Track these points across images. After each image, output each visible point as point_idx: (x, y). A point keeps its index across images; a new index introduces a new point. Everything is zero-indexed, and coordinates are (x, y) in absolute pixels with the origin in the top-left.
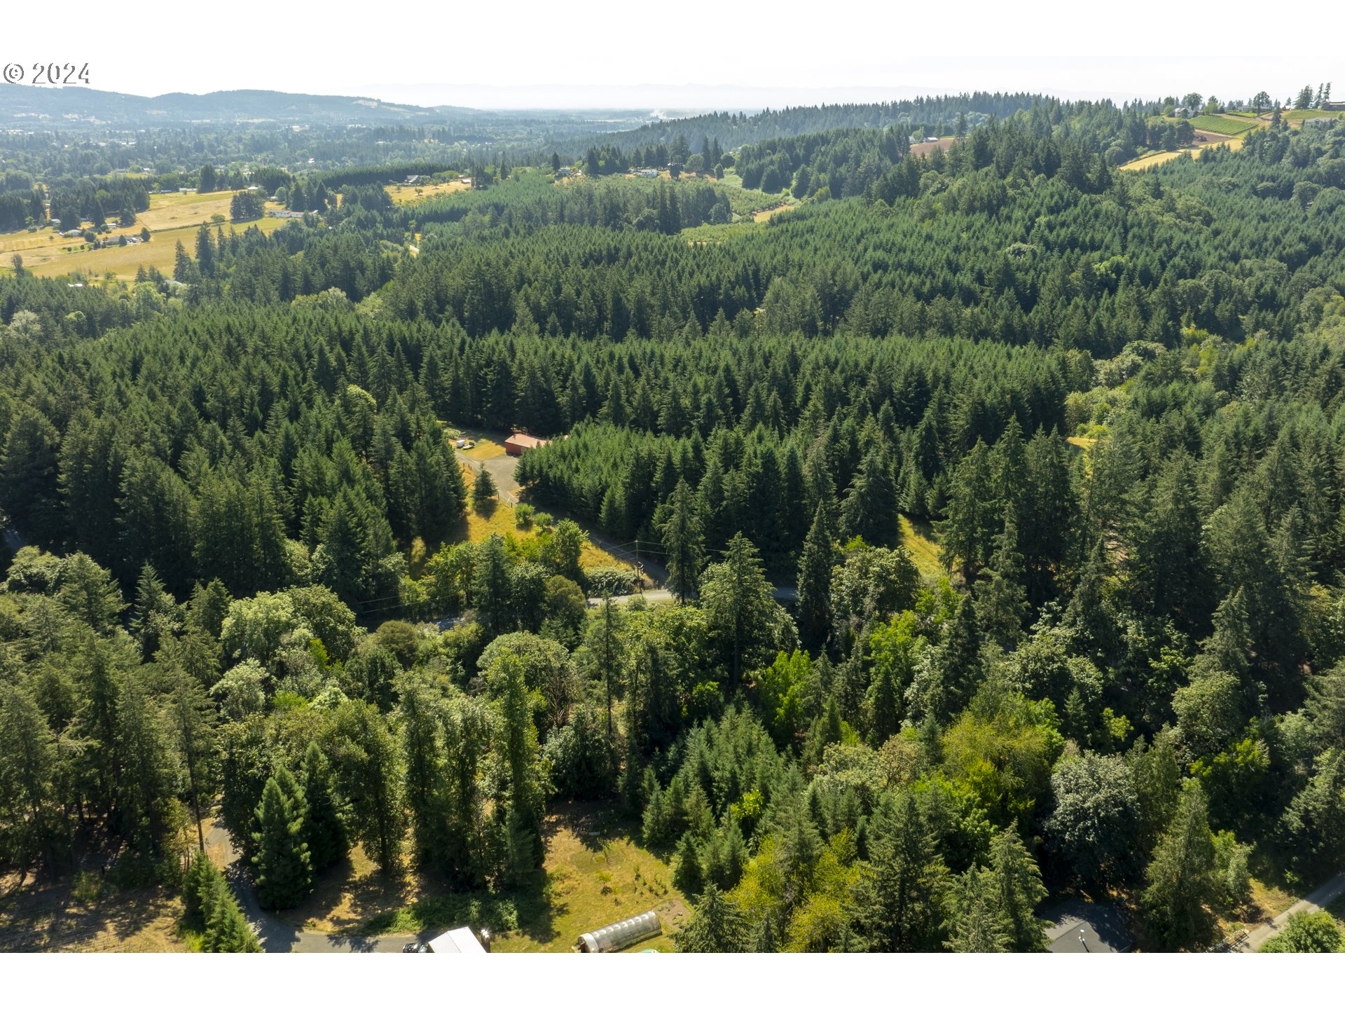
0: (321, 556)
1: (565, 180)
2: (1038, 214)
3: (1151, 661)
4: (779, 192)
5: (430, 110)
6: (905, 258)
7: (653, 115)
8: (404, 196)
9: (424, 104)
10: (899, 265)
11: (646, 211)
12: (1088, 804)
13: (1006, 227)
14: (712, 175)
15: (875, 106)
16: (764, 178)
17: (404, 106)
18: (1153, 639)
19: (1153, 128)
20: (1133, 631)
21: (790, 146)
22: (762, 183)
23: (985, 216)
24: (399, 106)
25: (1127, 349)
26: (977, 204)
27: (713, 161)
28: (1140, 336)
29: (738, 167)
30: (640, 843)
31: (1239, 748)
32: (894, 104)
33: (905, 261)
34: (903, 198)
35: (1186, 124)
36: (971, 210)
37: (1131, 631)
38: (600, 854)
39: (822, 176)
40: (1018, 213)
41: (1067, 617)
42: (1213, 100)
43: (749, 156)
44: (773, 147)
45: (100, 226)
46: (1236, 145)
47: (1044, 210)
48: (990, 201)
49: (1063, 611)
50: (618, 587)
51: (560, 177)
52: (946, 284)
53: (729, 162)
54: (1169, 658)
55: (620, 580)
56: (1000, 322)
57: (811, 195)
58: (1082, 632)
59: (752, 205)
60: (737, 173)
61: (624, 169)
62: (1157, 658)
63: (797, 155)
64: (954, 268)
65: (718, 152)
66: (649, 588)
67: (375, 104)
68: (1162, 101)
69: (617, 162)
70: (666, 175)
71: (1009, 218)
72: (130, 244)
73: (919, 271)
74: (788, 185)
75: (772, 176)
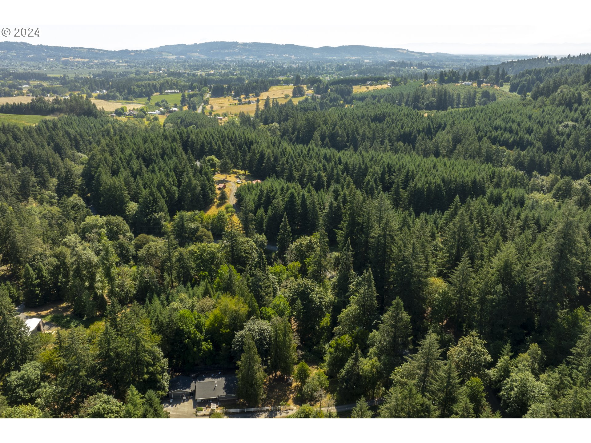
5: (429, 54)
8: (358, 90)
9: (427, 52)
17: (418, 53)
24: (416, 53)
44: (530, 73)
45: (247, 97)
51: (426, 83)
61: (457, 81)
67: (406, 52)
69: (454, 78)
70: (475, 85)
72: (252, 104)
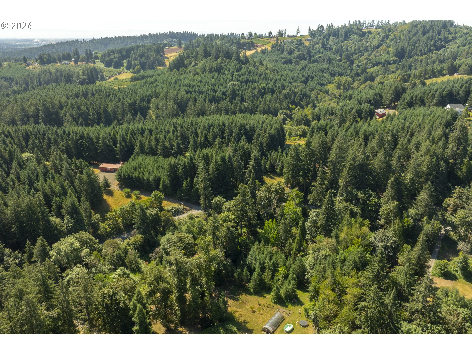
0: (69, 221)
1: (31, 67)
2: (233, 72)
3: (368, 202)
4: (120, 68)
6: (197, 88)
7: (35, 41)
10: (195, 92)
11: (82, 77)
12: (388, 244)
13: (225, 77)
14: (91, 63)
15: (134, 37)
16: (113, 63)
18: (367, 196)
19: (243, 43)
20: (360, 195)
21: (120, 51)
22: (113, 65)
23: (217, 73)
25: (279, 113)
26: (213, 69)
27: (90, 58)
28: (281, 109)
29: (101, 59)
30: (251, 294)
31: (405, 221)
32: (141, 36)
33: (197, 90)
34: (183, 68)
35: (252, 41)
36: (211, 72)
37: (359, 194)
38: (240, 302)
39: (136, 62)
40: (227, 72)
41: (338, 194)
42: (255, 34)
43: (105, 56)
46: (269, 48)
47: (235, 71)
48: (217, 68)
49: (337, 192)
50: (178, 212)
52: (214, 97)
53: (96, 58)
54: (374, 200)
55: (178, 209)
56: (238, 108)
57: (134, 68)
58: (346, 197)
59: (112, 73)
60: (101, 62)
62: (370, 201)
63: (123, 55)
64: (215, 91)
65: (91, 54)
66: (188, 211)
68: (229, 34)
71: (224, 74)
73: (203, 93)
74: (123, 66)
75: (116, 62)
